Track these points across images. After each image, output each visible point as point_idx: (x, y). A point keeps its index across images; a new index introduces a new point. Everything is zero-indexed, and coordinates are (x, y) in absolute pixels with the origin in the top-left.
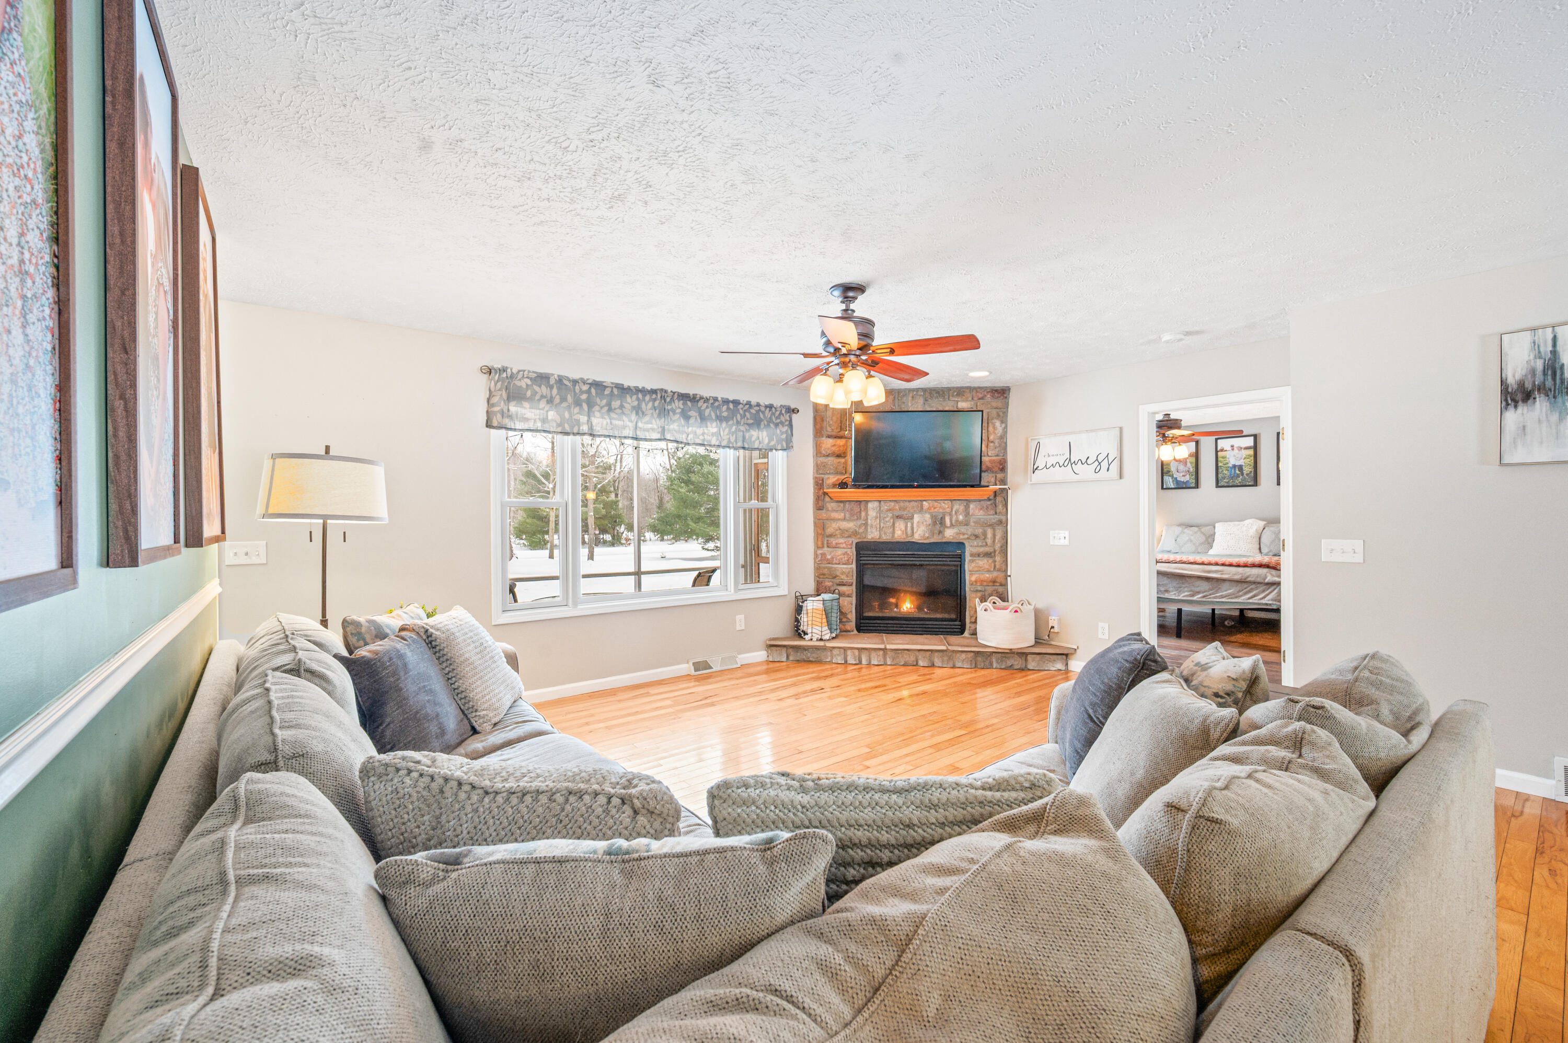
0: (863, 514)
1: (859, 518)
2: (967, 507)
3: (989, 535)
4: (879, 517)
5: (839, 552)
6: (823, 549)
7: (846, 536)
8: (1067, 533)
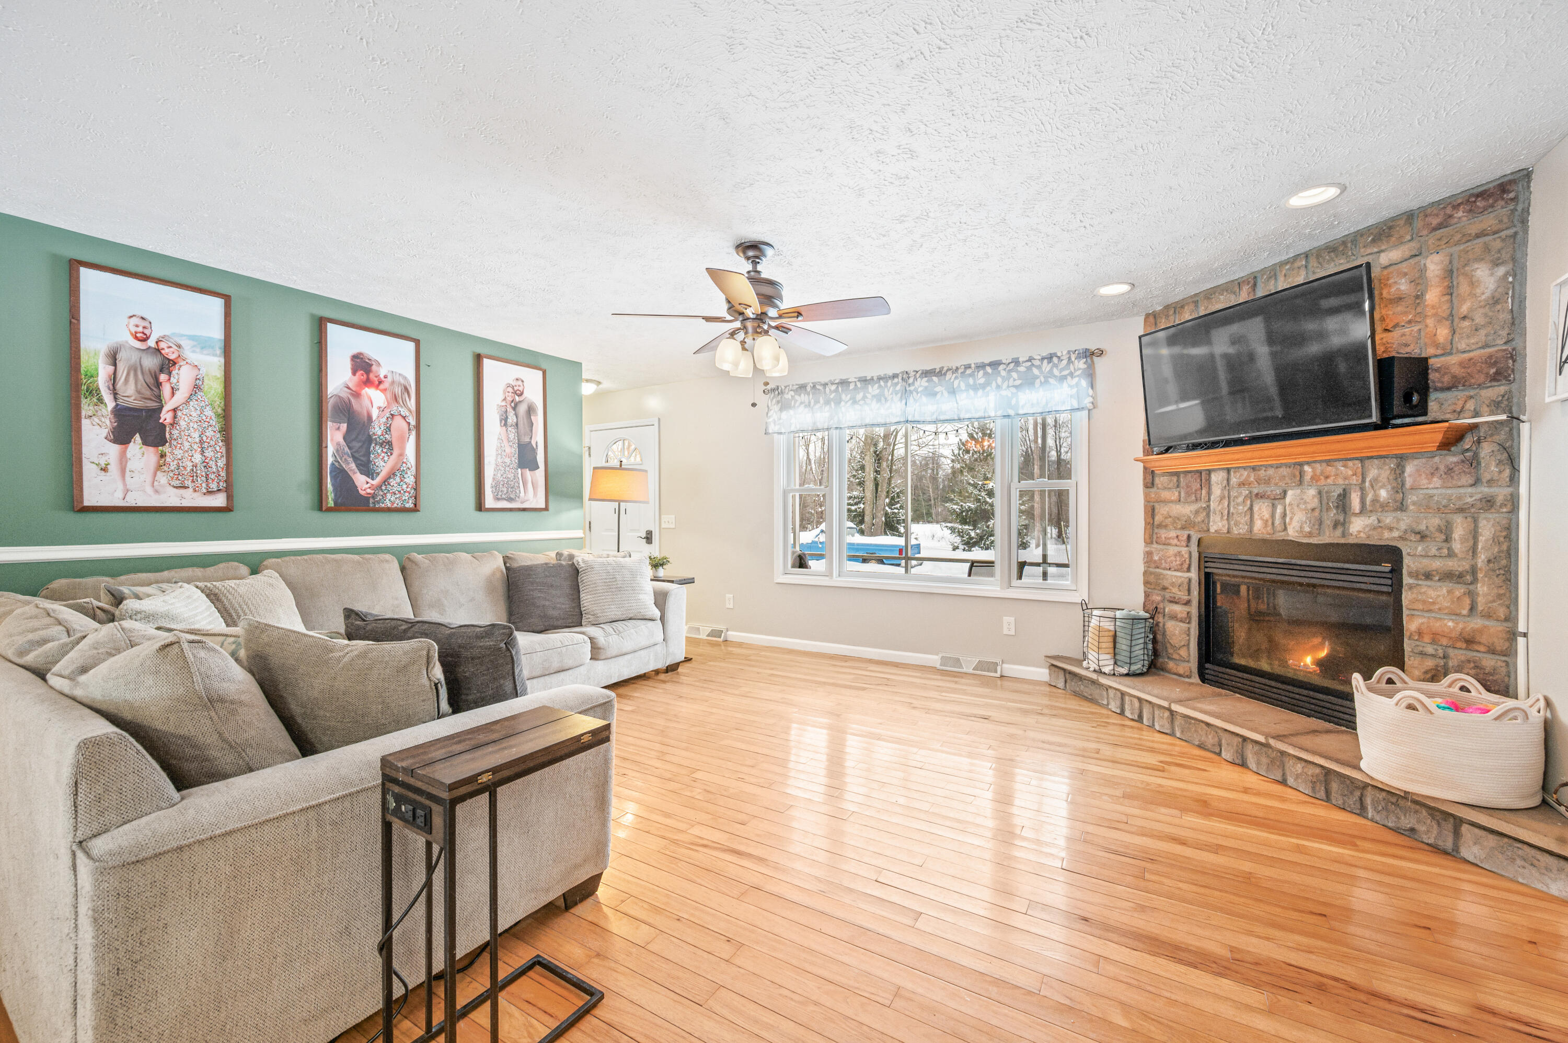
0: (1204, 493)
1: (1197, 500)
2: (1399, 472)
3: (1460, 530)
4: (1228, 497)
5: (1172, 550)
6: (1152, 545)
7: (1179, 527)
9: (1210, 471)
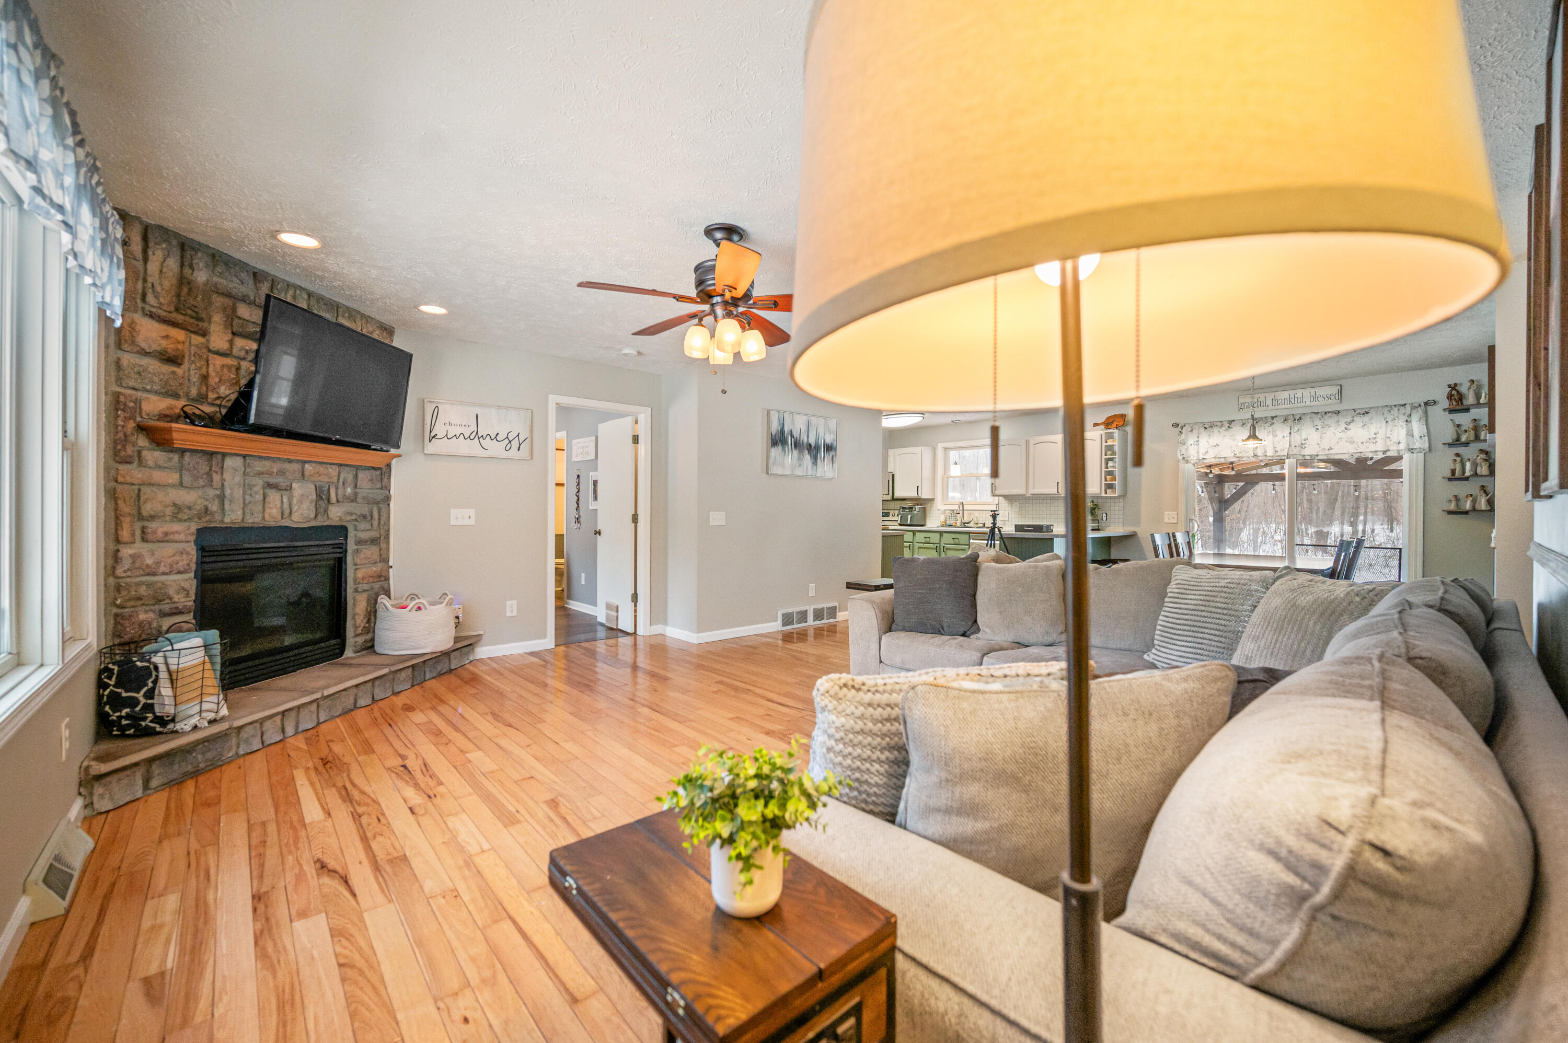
0: (216, 478)
1: (210, 485)
2: (355, 477)
3: (376, 515)
4: (247, 487)
5: (167, 550)
6: (135, 545)
7: (186, 517)
8: (472, 512)
9: (224, 455)
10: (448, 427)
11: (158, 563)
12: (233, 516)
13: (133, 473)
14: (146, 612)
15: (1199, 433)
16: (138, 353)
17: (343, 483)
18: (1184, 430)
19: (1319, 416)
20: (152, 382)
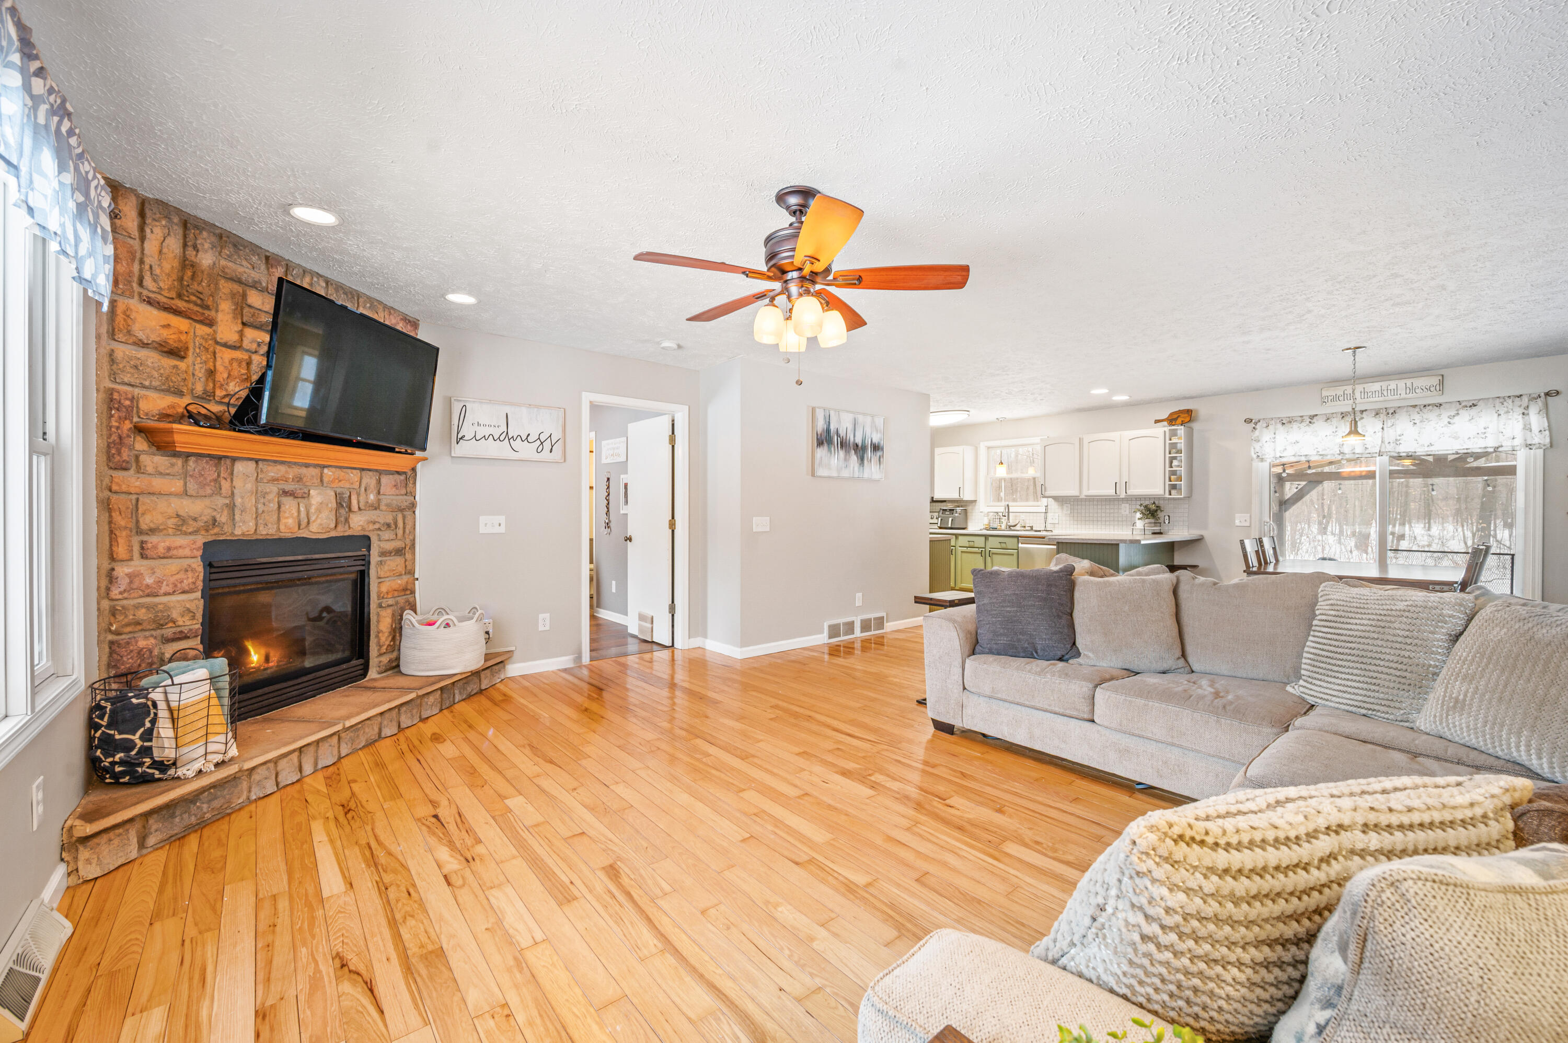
0: (225, 485)
1: (218, 493)
2: (378, 482)
3: (400, 523)
4: (259, 495)
5: (172, 566)
6: (132, 563)
7: (191, 530)
8: (502, 519)
9: (234, 460)
10: (476, 428)
11: (159, 583)
12: (244, 527)
13: (129, 480)
14: (146, 638)
15: (1276, 429)
16: (135, 344)
17: (366, 490)
18: (1258, 426)
19: (1417, 409)
20: (150, 376)
